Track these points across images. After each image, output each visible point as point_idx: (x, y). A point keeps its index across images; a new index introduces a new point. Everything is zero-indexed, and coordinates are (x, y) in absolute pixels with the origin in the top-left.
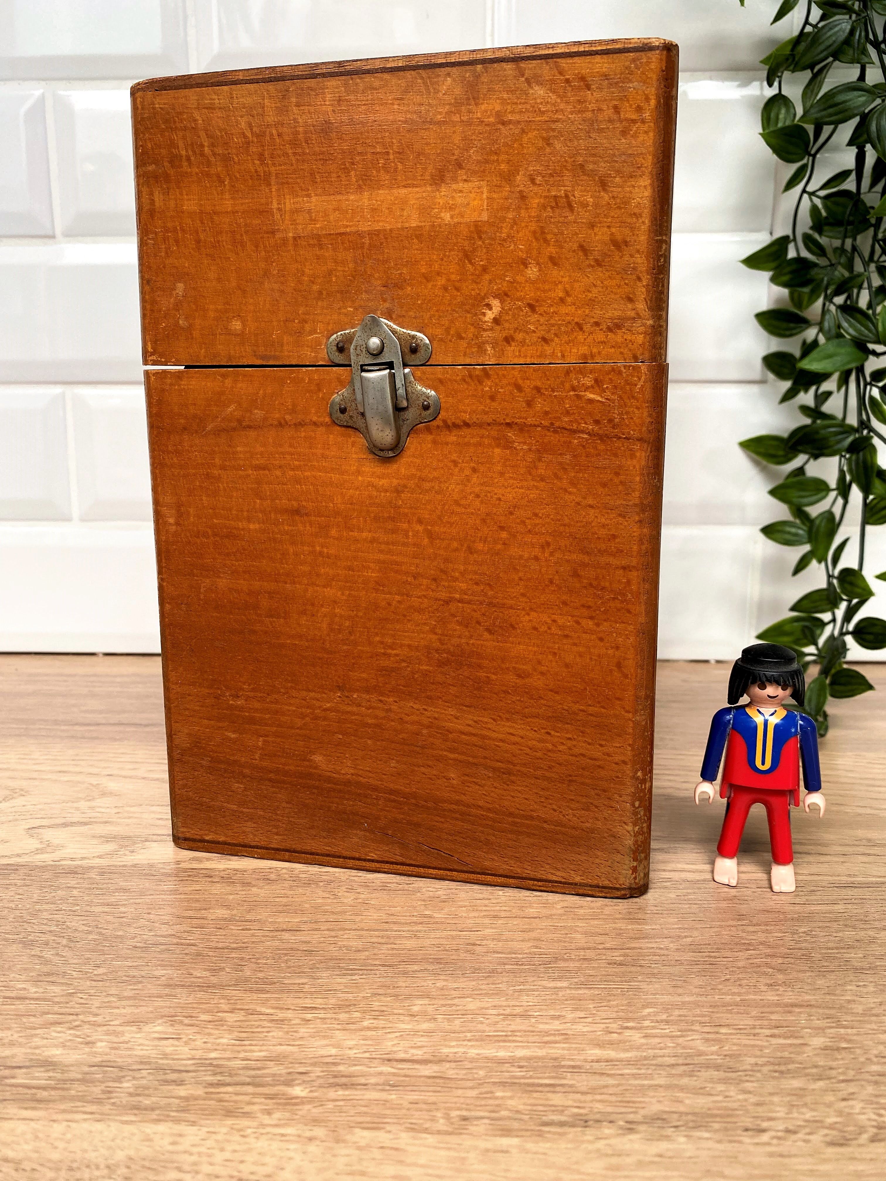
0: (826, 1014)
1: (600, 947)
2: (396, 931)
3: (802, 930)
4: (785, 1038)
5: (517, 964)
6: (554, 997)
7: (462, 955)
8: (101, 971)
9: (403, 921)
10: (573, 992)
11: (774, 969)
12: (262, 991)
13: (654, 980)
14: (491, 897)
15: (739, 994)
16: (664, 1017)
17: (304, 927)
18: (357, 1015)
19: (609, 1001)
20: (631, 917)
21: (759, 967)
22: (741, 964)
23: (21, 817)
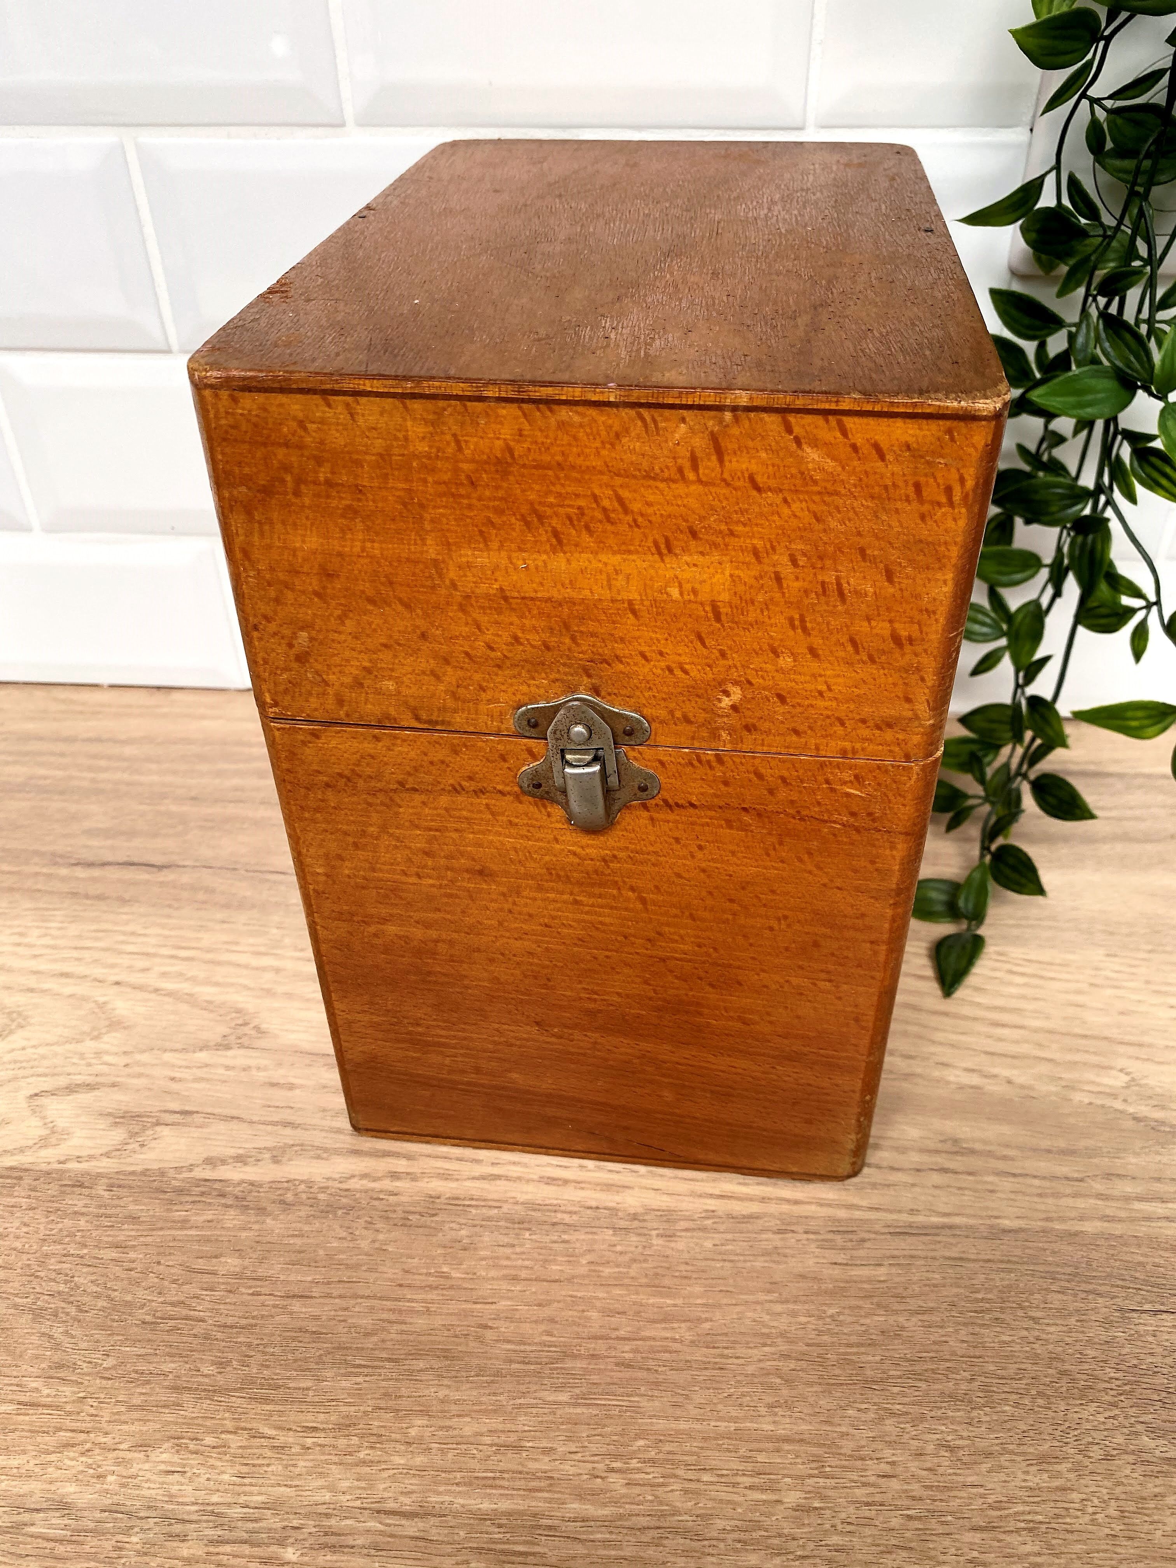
0: (813, 1455)
1: (614, 1334)
2: (409, 1301)
3: (831, 1311)
4: (763, 1490)
5: (524, 1363)
6: (551, 1418)
7: (472, 1344)
8: (110, 1362)
9: (418, 1283)
10: (571, 1410)
11: (781, 1378)
12: (266, 1400)
13: (656, 1393)
14: (516, 1242)
15: (735, 1420)
16: (652, 1454)
17: (316, 1291)
18: (355, 1440)
19: (605, 1426)
20: (657, 1282)
21: (768, 1374)
22: (750, 1369)
23: (21, 1073)
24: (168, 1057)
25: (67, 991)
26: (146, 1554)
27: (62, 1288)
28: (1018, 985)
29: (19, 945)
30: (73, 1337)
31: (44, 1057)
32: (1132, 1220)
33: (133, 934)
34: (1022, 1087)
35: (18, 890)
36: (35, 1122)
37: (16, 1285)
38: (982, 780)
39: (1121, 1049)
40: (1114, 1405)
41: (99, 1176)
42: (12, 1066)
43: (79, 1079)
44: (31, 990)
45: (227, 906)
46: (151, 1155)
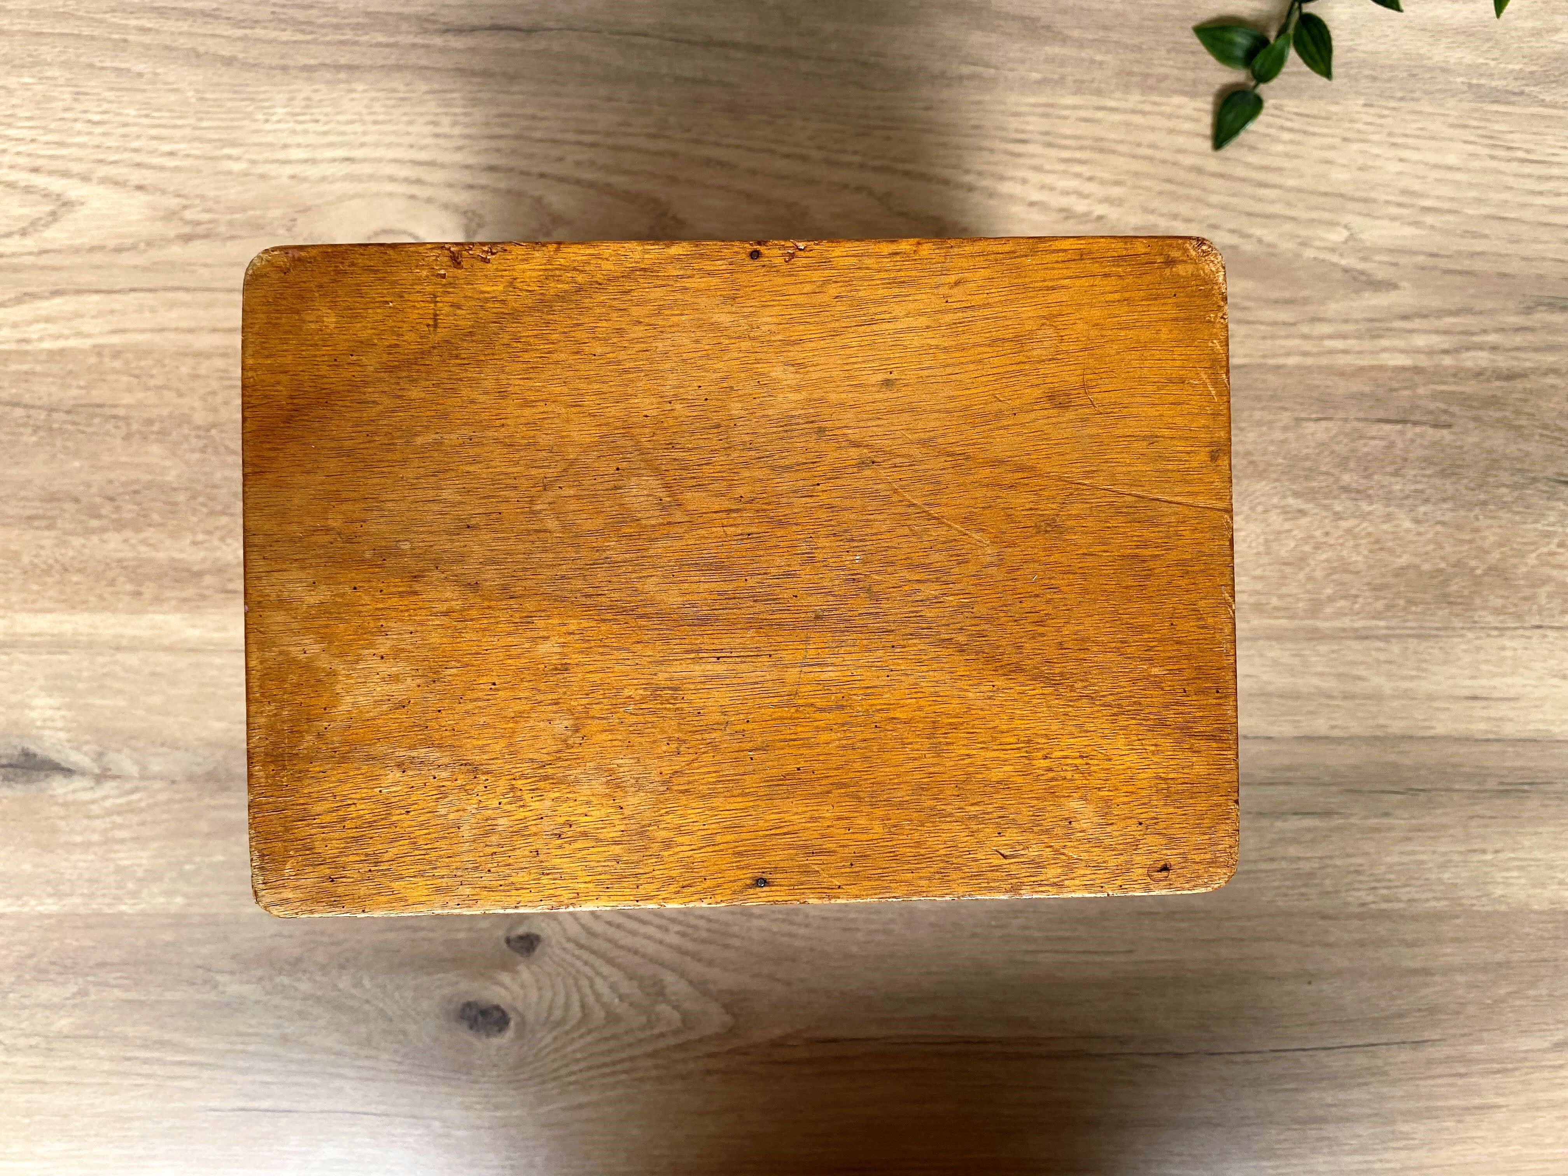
28: (1285, 142)
35: (405, 68)
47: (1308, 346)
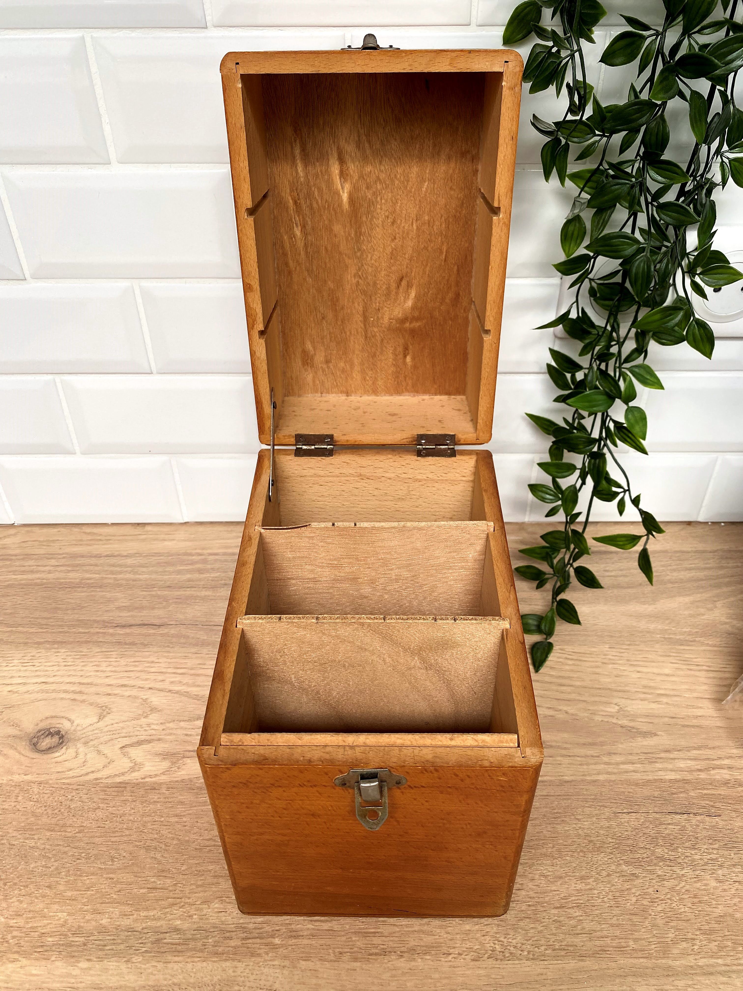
23: (114, 737)
24: (182, 724)
25: (127, 694)
26: (216, 946)
27: (156, 836)
28: (569, 665)
29: (98, 671)
30: (165, 858)
31: (123, 728)
32: (620, 773)
33: (153, 662)
34: (573, 715)
35: (89, 642)
36: (126, 760)
37: (134, 836)
38: (552, 566)
39: (615, 694)
40: (611, 853)
41: (161, 783)
42: (109, 733)
43: (143, 738)
44: (109, 695)
45: (196, 645)
46: (183, 772)
47: (610, 769)
